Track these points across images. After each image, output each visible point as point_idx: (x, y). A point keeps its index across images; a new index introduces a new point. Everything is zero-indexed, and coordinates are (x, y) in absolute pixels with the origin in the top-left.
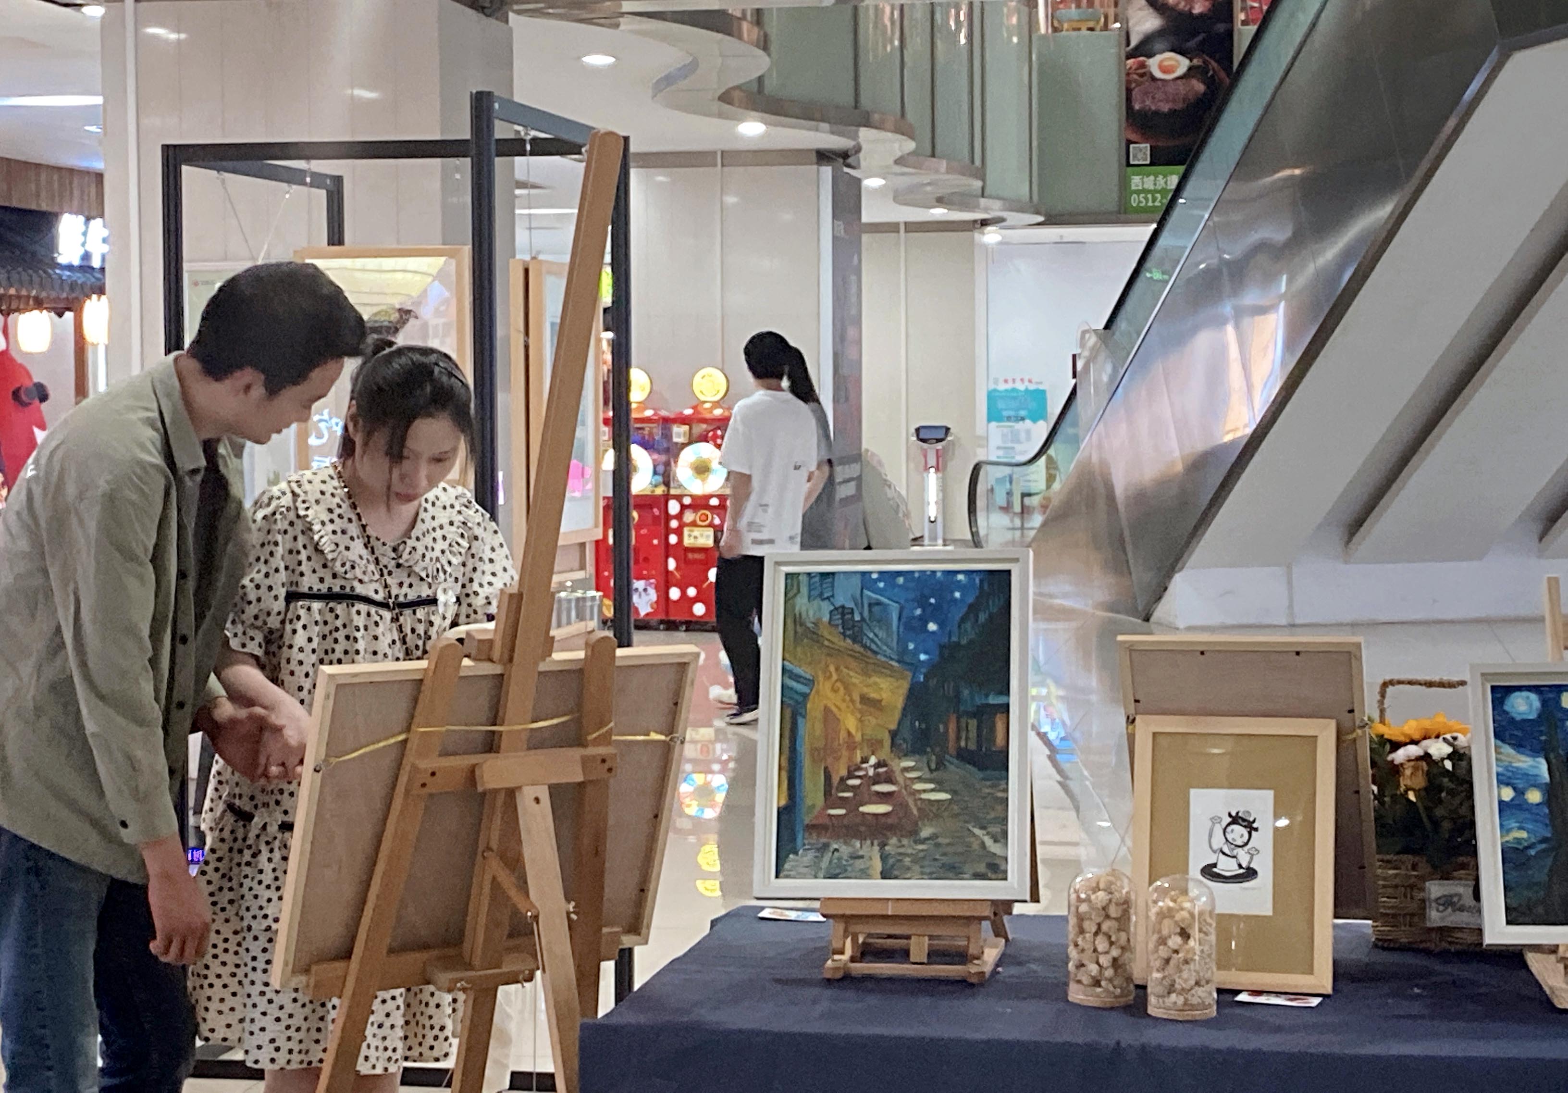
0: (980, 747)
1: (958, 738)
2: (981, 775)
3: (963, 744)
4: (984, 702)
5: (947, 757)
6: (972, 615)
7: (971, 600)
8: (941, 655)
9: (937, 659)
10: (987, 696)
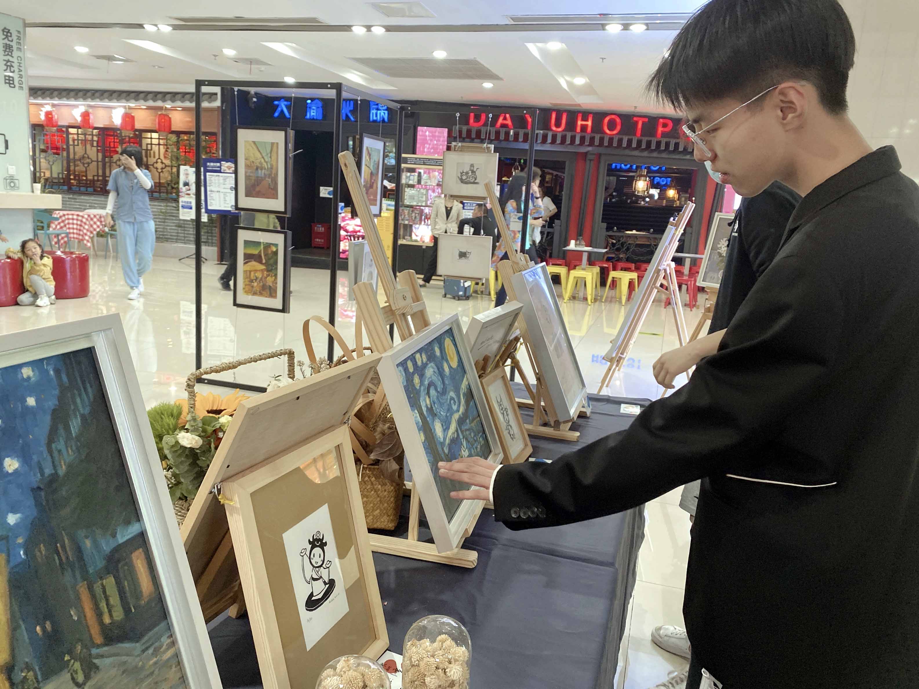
0: (127, 610)
1: (99, 615)
2: (138, 647)
3: (107, 620)
4: (113, 544)
5: (94, 651)
6: (61, 427)
7: (52, 403)
8: (38, 504)
9: (34, 512)
10: (114, 535)
